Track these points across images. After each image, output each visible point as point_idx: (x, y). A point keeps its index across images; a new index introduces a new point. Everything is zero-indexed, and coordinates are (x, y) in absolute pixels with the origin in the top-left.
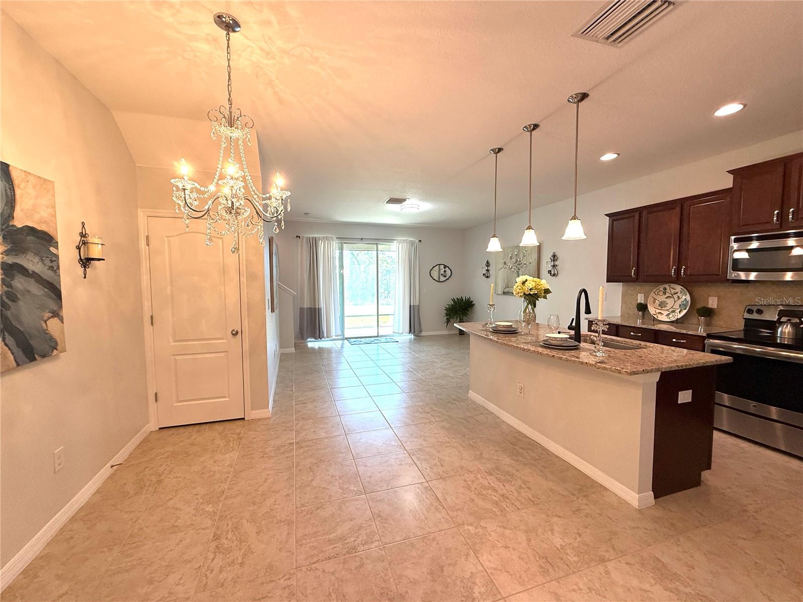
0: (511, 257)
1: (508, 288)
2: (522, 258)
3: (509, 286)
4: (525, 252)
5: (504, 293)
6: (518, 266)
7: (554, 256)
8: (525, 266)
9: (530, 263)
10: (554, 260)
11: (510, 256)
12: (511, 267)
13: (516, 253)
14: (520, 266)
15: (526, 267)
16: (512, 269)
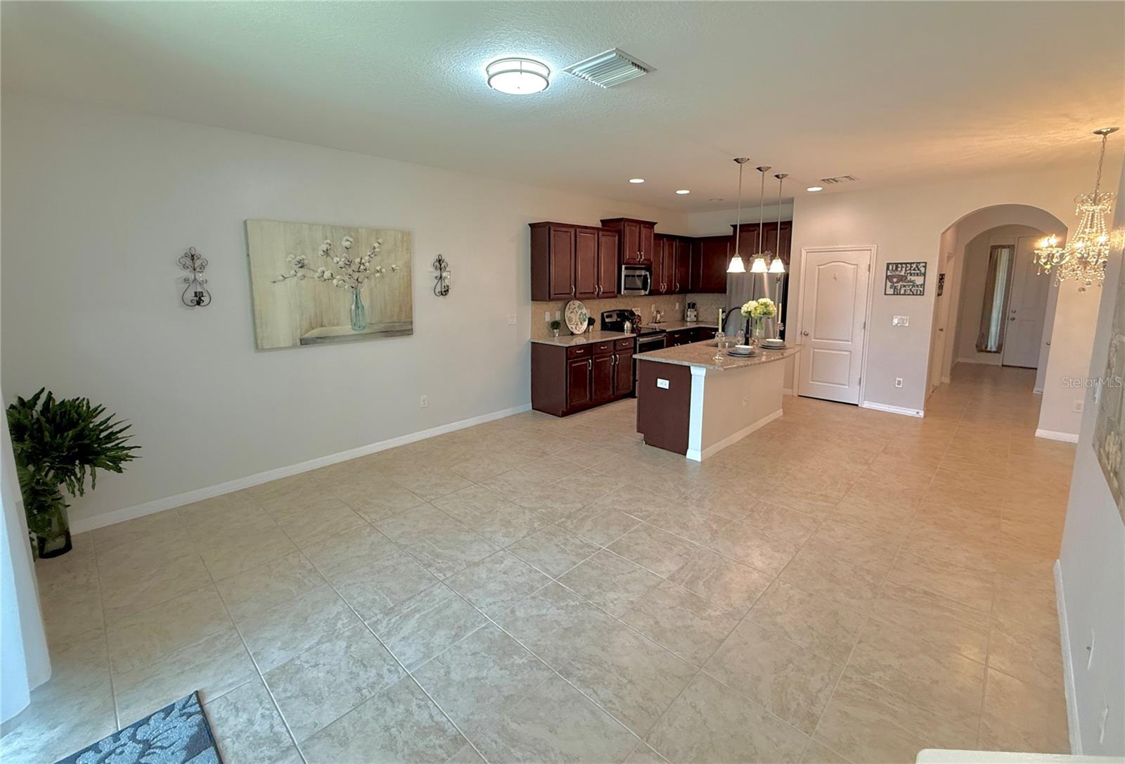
0: (326, 252)
1: (322, 326)
2: (367, 258)
3: (325, 321)
4: (376, 245)
5: (304, 342)
6: (356, 275)
7: (440, 261)
8: (378, 275)
9: (393, 270)
10: (441, 269)
11: (324, 247)
12: (327, 275)
13: (347, 244)
14: (361, 276)
15: (383, 277)
16: (335, 282)
